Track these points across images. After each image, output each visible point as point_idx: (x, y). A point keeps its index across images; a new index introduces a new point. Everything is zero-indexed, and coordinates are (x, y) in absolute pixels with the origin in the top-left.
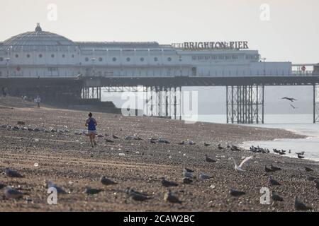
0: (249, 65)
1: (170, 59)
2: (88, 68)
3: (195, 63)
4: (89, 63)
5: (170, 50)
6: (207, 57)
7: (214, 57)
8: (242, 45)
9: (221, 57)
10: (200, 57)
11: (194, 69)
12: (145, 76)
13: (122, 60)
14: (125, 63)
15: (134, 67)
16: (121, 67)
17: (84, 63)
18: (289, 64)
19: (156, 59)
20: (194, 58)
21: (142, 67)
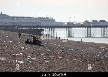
0: (53, 23)
1: (34, 21)
2: (14, 23)
3: (40, 22)
4: (14, 22)
5: (34, 19)
6: (43, 21)
7: (45, 20)
8: (51, 18)
9: (46, 21)
10: (41, 21)
11: (40, 23)
12: (30, 25)
13: (22, 21)
14: (23, 22)
15: (25, 23)
16: (22, 23)
17: (13, 22)
18: (62, 23)
19: (31, 21)
20: (40, 21)
21: (27, 23)
